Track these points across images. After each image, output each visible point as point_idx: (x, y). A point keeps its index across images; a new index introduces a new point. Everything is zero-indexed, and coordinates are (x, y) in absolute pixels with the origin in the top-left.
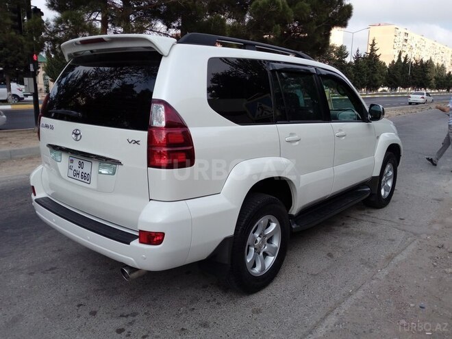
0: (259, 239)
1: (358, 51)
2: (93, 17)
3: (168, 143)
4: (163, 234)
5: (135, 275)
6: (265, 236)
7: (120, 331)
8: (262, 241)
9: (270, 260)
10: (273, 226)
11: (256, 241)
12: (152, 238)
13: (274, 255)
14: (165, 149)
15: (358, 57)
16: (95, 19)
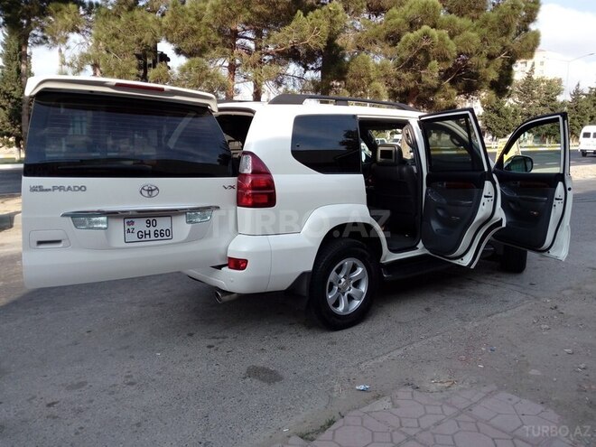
0: (343, 280)
1: (578, 85)
2: (219, 63)
3: (253, 187)
4: (246, 261)
5: (227, 298)
6: (351, 279)
7: (210, 347)
8: (347, 284)
9: (356, 304)
10: (360, 270)
11: (340, 282)
12: (238, 264)
13: (360, 300)
14: (250, 192)
15: (577, 94)
16: (221, 66)
